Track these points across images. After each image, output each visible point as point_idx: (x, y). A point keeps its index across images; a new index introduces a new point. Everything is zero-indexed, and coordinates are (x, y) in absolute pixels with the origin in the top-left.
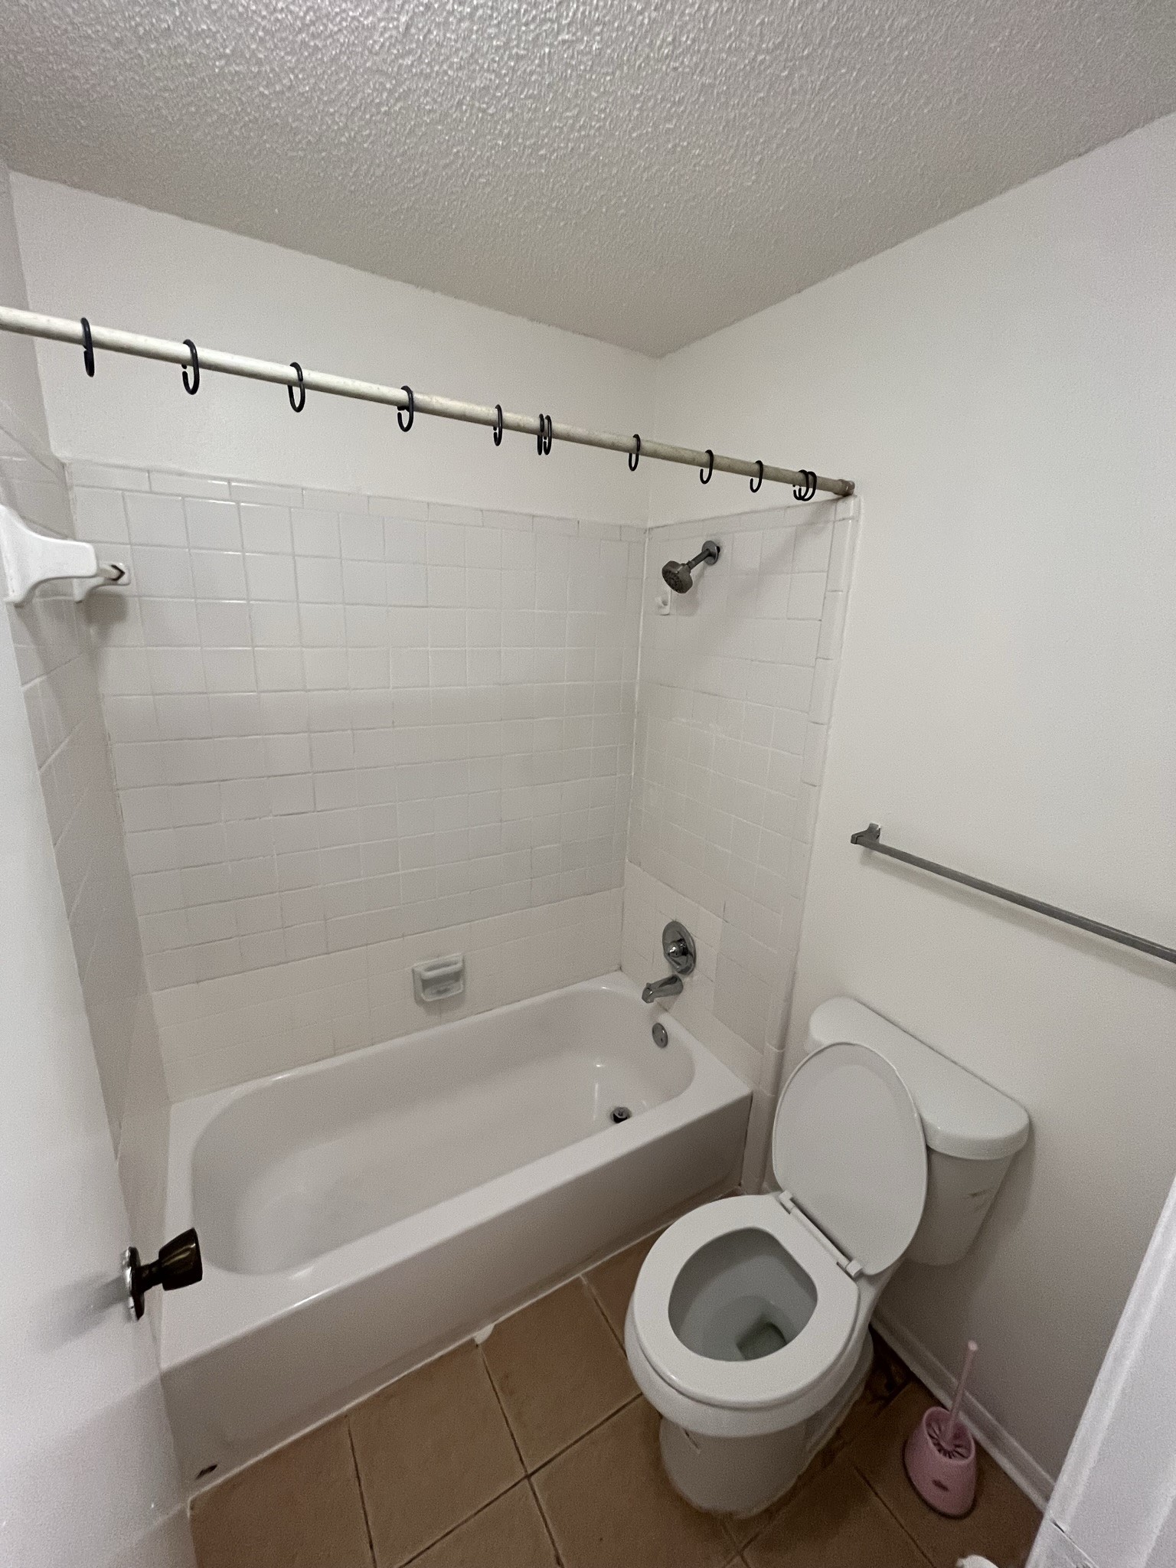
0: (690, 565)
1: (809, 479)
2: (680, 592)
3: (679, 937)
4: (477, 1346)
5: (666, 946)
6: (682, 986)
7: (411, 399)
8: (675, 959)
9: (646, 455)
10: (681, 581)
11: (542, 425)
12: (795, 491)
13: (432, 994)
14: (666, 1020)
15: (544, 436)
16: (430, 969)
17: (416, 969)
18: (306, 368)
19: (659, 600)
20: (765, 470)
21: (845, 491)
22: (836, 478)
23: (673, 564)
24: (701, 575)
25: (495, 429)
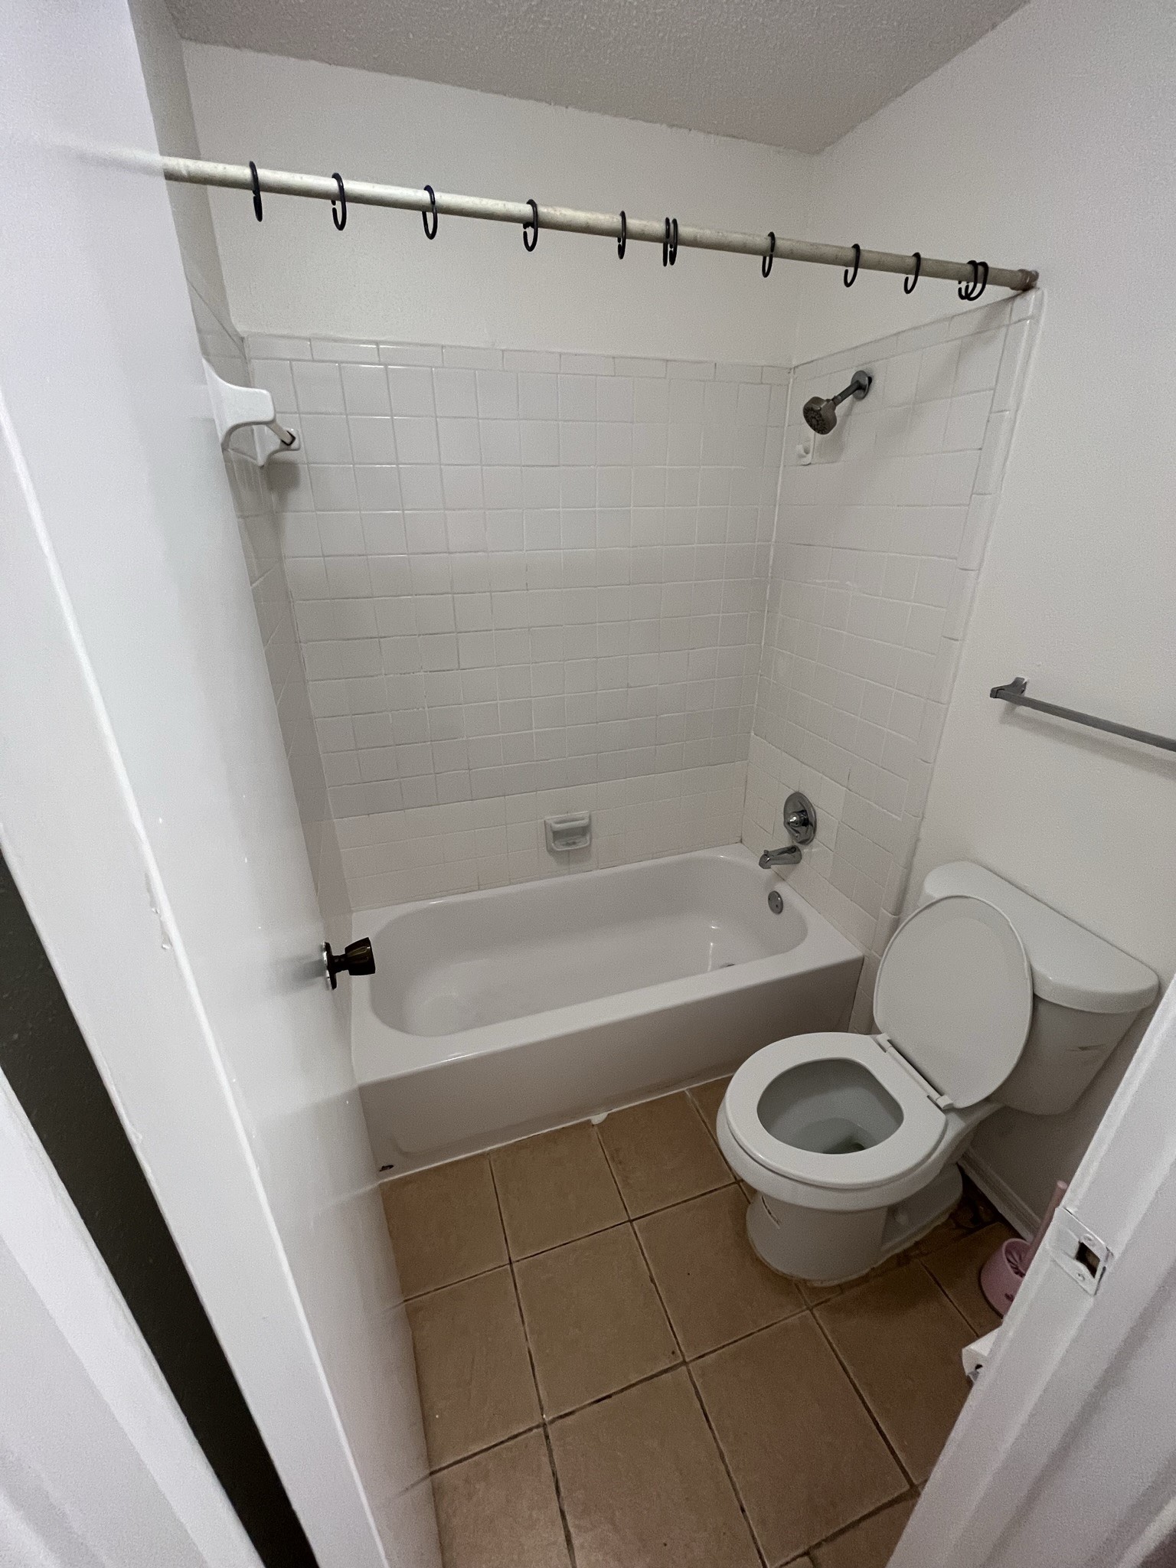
0: (836, 401)
1: (979, 273)
2: (822, 433)
3: (802, 809)
4: (593, 1125)
5: (786, 815)
6: (801, 855)
7: (536, 212)
8: (796, 829)
9: (782, 256)
10: (823, 420)
11: (668, 230)
12: (960, 289)
13: (563, 845)
14: (783, 889)
15: (671, 241)
16: (560, 822)
17: (547, 821)
18: (438, 191)
19: (800, 448)
20: (923, 264)
21: (1025, 283)
22: (1016, 268)
23: (816, 400)
24: (849, 412)
25: (619, 241)
